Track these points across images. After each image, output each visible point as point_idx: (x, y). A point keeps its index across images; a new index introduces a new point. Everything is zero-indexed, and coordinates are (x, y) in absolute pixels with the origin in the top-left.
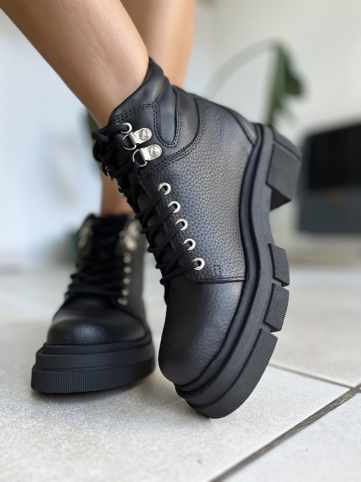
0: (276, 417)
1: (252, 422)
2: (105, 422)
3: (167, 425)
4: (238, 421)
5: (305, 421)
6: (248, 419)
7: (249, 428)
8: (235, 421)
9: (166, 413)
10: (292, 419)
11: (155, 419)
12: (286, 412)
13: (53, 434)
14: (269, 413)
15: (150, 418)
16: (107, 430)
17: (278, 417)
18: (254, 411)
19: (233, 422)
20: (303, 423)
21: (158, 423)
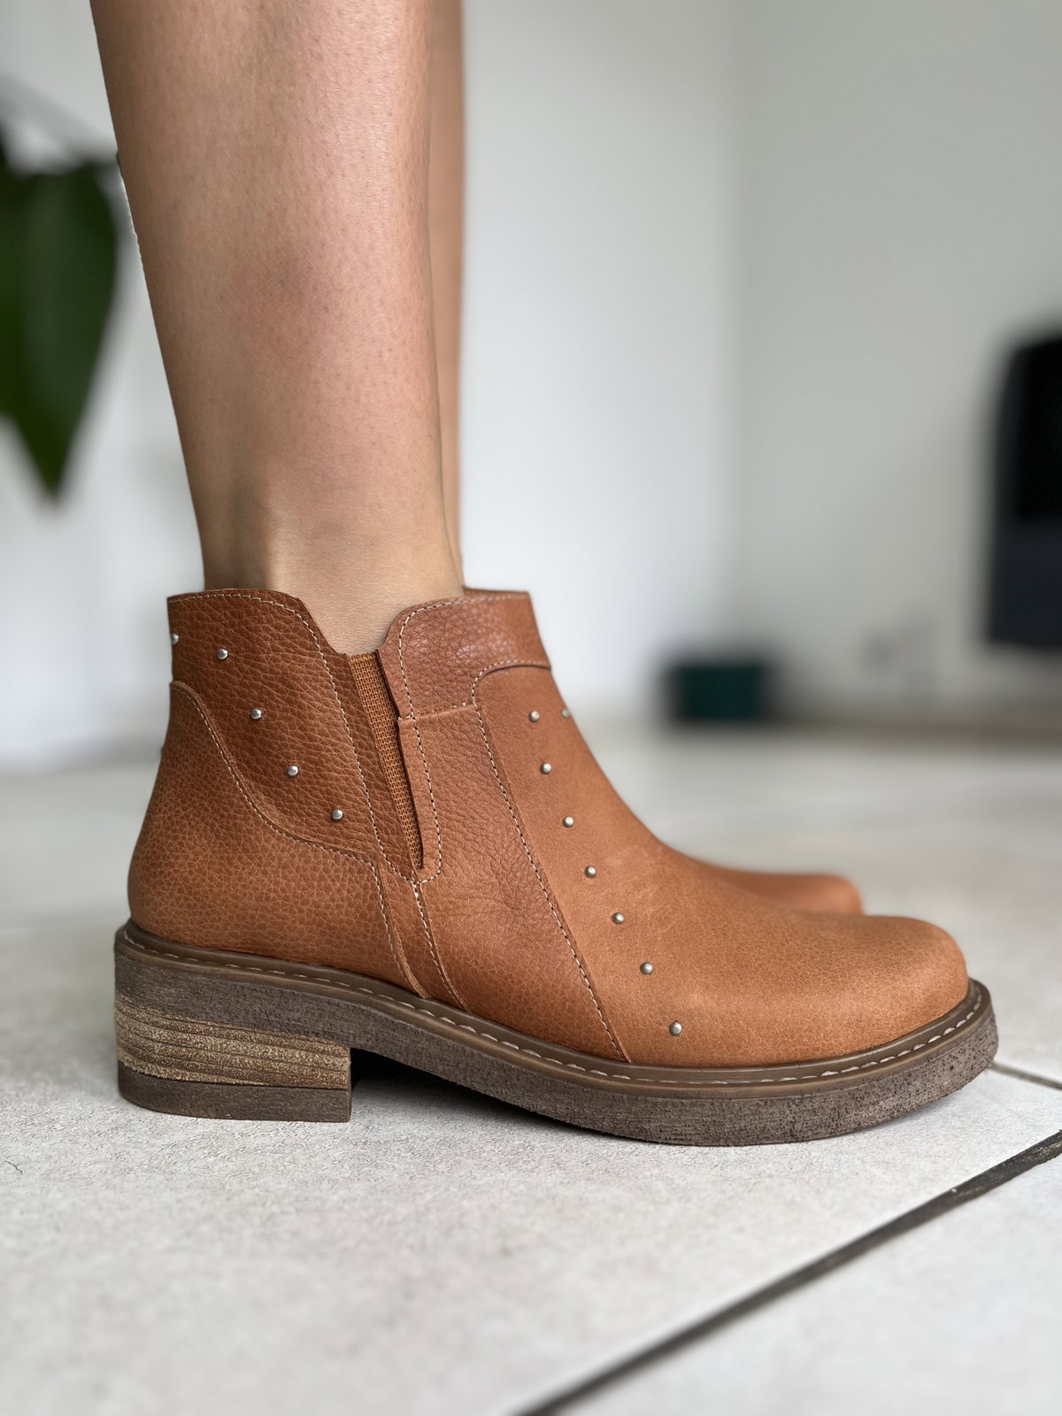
0: (878, 1172)
1: (808, 1183)
2: (396, 1165)
3: (566, 1181)
4: (767, 1180)
5: (961, 1188)
6: (795, 1176)
7: (798, 1199)
8: (759, 1179)
9: (564, 1151)
10: (925, 1179)
11: (533, 1163)
12: (907, 1160)
13: (257, 1190)
14: (859, 1162)
15: (521, 1161)
16: (403, 1187)
17: (883, 1173)
18: (813, 1154)
19: (753, 1181)
20: (954, 1194)
21: (540, 1176)
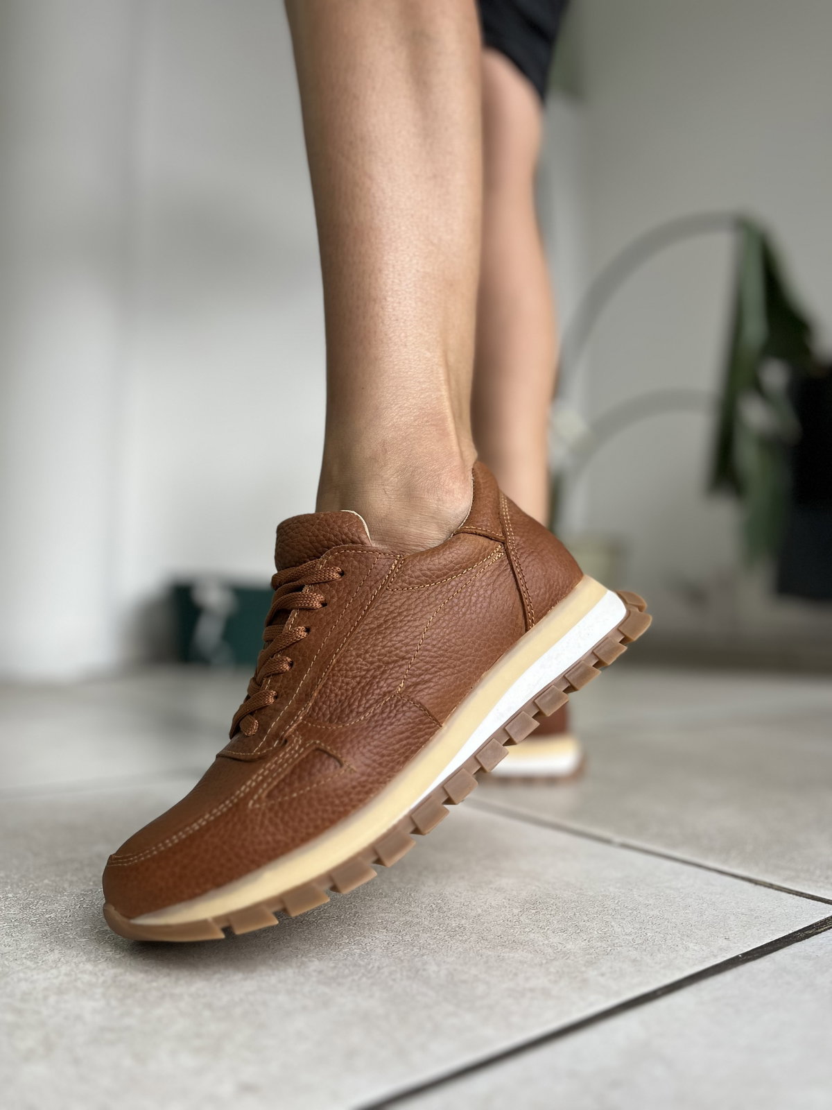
0: (691, 945)
10: (721, 949)
12: (710, 939)
14: (678, 939)
17: (694, 946)
20: (740, 958)
